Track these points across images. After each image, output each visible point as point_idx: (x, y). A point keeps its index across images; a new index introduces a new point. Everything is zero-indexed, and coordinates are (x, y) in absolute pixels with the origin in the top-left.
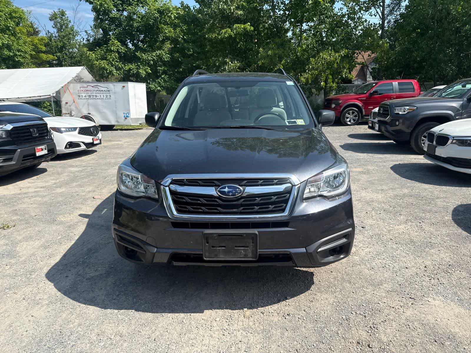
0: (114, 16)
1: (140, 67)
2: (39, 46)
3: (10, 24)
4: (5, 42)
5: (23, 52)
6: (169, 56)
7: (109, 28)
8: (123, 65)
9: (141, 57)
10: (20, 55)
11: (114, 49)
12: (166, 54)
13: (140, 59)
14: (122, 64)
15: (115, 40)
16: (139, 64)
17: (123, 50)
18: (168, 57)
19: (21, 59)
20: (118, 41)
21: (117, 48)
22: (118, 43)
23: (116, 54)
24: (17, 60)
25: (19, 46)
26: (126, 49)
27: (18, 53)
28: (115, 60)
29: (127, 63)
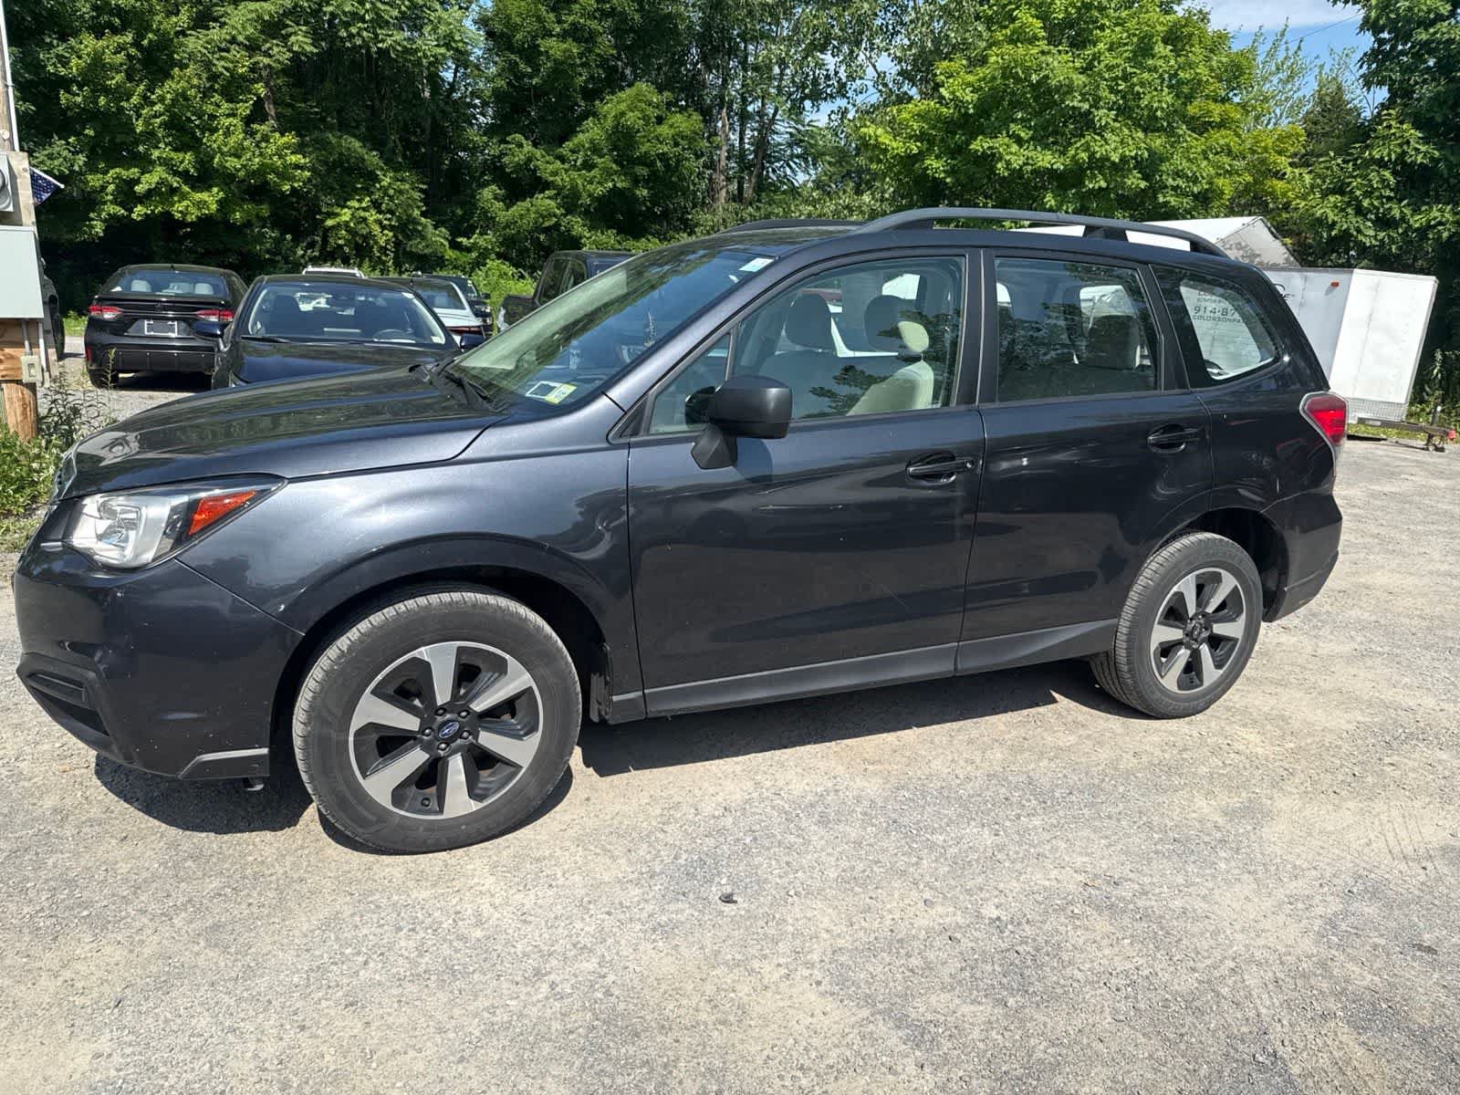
2: (1273, 157)
3: (1162, 101)
4: (1127, 153)
5: (1188, 176)
7: (1401, 82)
8: (1407, 211)
10: (1175, 188)
11: (1382, 158)
14: (1408, 205)
15: (1401, 123)
17: (1421, 156)
19: (1173, 199)
20: (1417, 126)
21: (1399, 150)
22: (1412, 131)
23: (1387, 174)
24: (1161, 199)
25: (1189, 160)
26: (1437, 154)
27: (1170, 182)
28: (1377, 194)
29: (1428, 204)
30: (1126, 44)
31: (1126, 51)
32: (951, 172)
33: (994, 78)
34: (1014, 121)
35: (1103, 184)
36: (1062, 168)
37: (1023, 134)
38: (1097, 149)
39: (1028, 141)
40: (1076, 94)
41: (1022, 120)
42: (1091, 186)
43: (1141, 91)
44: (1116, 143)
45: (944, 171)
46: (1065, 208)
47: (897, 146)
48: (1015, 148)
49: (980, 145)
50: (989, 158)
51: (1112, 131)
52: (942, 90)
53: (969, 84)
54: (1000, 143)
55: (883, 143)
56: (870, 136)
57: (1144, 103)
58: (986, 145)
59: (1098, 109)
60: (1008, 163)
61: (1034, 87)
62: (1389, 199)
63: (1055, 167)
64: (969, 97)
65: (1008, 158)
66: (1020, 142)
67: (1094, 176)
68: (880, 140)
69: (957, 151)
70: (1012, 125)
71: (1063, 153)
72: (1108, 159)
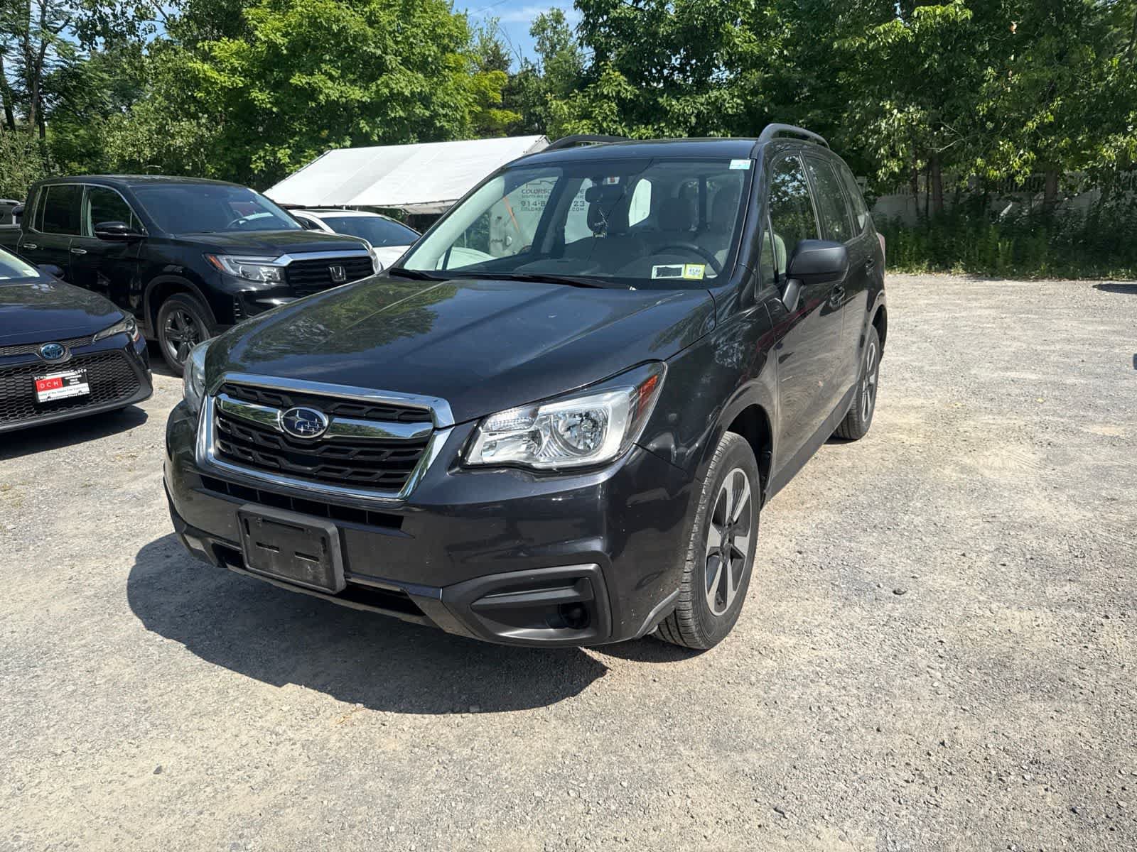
0: (620, 14)
1: (663, 132)
3: (429, 50)
4: (415, 89)
5: (451, 107)
6: (739, 101)
7: (606, 43)
8: (626, 130)
9: (668, 108)
10: (445, 115)
11: (608, 93)
12: (732, 99)
13: (666, 112)
14: (625, 126)
15: (615, 71)
16: (663, 125)
17: (629, 94)
18: (737, 104)
19: (445, 124)
20: (623, 72)
21: (617, 89)
22: (621, 77)
23: (613, 105)
24: (438, 124)
25: (448, 95)
26: (637, 92)
27: (441, 111)
28: (609, 119)
29: (635, 125)
30: (394, 6)
31: (396, 11)
32: (276, 103)
33: (301, 25)
34: (325, 62)
35: (402, 114)
36: (369, 100)
37: (334, 73)
38: (394, 86)
39: (338, 78)
40: (370, 42)
41: (330, 60)
42: (393, 115)
43: (415, 41)
44: (404, 82)
45: (270, 102)
46: (376, 131)
47: (223, 79)
48: (330, 84)
49: (298, 80)
50: (312, 92)
51: (400, 72)
52: (257, 33)
53: (278, 30)
54: (318, 79)
55: (212, 78)
56: (198, 70)
57: (416, 51)
58: (304, 81)
59: (387, 54)
60: (328, 96)
61: (336, 35)
62: (615, 122)
63: (364, 100)
64: (280, 40)
65: (327, 91)
66: (331, 78)
67: (393, 108)
68: (209, 74)
69: (277, 86)
70: (323, 65)
71: (367, 89)
72: (402, 94)
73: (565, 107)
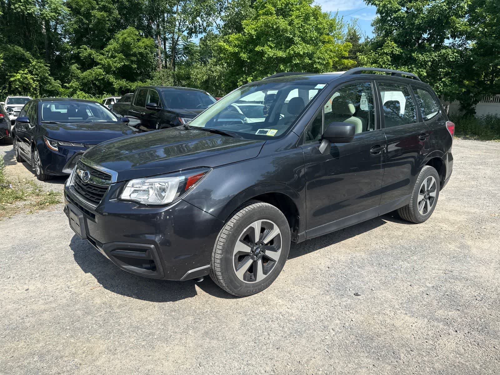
0: (398, 15)
1: (413, 69)
2: (344, 53)
4: (305, 51)
5: (322, 59)
6: (457, 55)
7: (390, 29)
9: (417, 58)
10: (318, 63)
11: (387, 52)
12: (453, 54)
13: (415, 60)
14: (395, 67)
15: (391, 42)
16: (413, 66)
17: (397, 52)
18: (456, 56)
19: (318, 66)
20: (395, 42)
21: (391, 50)
22: (394, 44)
23: (389, 57)
24: (315, 66)
25: (321, 53)
26: (402, 51)
27: (317, 61)
28: (386, 63)
29: (400, 66)
30: (301, 16)
31: (301, 19)
32: (249, 58)
33: (262, 26)
34: (269, 41)
35: (298, 62)
36: (285, 56)
37: (272, 45)
38: (296, 50)
39: (274, 48)
40: (288, 32)
41: (272, 41)
42: (294, 62)
43: (307, 31)
44: (301, 48)
45: (247, 58)
46: (287, 69)
47: (231, 49)
48: (270, 50)
49: (258, 49)
50: (262, 53)
51: (300, 44)
52: (245, 30)
53: (253, 29)
54: (266, 48)
55: (226, 48)
56: (222, 46)
57: (308, 35)
58: (260, 49)
59: (295, 37)
60: (268, 55)
61: (275, 30)
62: (389, 65)
63: (283, 56)
64: (253, 32)
65: (268, 53)
66: (271, 48)
67: (295, 59)
68: (225, 47)
69: (251, 51)
70: (268, 42)
71: (285, 51)
72: (300, 53)
73: (366, 59)
